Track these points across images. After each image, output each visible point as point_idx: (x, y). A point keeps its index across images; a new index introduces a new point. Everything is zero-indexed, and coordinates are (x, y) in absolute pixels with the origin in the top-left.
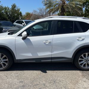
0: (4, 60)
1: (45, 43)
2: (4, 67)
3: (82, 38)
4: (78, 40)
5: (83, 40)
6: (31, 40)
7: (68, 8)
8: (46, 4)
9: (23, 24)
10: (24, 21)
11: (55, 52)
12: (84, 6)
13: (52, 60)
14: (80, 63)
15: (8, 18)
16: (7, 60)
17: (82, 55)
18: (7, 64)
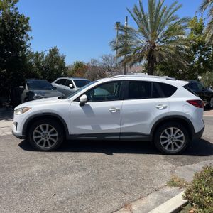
0: (53, 135)
2: (50, 146)
3: (164, 106)
4: (158, 108)
5: (165, 108)
6: (92, 107)
7: (160, 55)
8: (117, 48)
9: (71, 85)
10: (72, 80)
12: (195, 51)
13: (121, 137)
14: (162, 143)
15: (40, 74)
16: (56, 135)
17: (165, 131)
18: (55, 141)
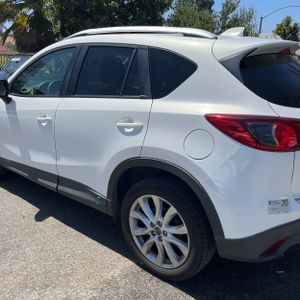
1: (40, 122)
3: (135, 124)
11: (63, 162)
13: (60, 187)
